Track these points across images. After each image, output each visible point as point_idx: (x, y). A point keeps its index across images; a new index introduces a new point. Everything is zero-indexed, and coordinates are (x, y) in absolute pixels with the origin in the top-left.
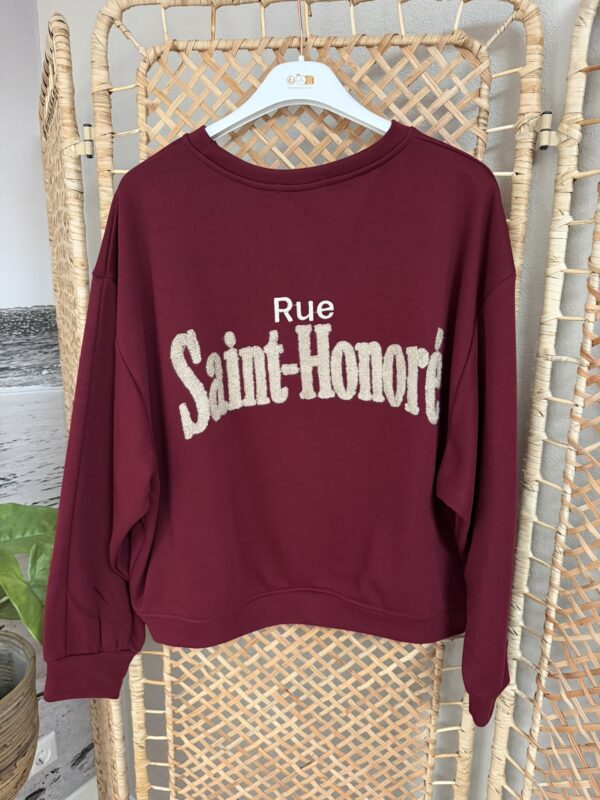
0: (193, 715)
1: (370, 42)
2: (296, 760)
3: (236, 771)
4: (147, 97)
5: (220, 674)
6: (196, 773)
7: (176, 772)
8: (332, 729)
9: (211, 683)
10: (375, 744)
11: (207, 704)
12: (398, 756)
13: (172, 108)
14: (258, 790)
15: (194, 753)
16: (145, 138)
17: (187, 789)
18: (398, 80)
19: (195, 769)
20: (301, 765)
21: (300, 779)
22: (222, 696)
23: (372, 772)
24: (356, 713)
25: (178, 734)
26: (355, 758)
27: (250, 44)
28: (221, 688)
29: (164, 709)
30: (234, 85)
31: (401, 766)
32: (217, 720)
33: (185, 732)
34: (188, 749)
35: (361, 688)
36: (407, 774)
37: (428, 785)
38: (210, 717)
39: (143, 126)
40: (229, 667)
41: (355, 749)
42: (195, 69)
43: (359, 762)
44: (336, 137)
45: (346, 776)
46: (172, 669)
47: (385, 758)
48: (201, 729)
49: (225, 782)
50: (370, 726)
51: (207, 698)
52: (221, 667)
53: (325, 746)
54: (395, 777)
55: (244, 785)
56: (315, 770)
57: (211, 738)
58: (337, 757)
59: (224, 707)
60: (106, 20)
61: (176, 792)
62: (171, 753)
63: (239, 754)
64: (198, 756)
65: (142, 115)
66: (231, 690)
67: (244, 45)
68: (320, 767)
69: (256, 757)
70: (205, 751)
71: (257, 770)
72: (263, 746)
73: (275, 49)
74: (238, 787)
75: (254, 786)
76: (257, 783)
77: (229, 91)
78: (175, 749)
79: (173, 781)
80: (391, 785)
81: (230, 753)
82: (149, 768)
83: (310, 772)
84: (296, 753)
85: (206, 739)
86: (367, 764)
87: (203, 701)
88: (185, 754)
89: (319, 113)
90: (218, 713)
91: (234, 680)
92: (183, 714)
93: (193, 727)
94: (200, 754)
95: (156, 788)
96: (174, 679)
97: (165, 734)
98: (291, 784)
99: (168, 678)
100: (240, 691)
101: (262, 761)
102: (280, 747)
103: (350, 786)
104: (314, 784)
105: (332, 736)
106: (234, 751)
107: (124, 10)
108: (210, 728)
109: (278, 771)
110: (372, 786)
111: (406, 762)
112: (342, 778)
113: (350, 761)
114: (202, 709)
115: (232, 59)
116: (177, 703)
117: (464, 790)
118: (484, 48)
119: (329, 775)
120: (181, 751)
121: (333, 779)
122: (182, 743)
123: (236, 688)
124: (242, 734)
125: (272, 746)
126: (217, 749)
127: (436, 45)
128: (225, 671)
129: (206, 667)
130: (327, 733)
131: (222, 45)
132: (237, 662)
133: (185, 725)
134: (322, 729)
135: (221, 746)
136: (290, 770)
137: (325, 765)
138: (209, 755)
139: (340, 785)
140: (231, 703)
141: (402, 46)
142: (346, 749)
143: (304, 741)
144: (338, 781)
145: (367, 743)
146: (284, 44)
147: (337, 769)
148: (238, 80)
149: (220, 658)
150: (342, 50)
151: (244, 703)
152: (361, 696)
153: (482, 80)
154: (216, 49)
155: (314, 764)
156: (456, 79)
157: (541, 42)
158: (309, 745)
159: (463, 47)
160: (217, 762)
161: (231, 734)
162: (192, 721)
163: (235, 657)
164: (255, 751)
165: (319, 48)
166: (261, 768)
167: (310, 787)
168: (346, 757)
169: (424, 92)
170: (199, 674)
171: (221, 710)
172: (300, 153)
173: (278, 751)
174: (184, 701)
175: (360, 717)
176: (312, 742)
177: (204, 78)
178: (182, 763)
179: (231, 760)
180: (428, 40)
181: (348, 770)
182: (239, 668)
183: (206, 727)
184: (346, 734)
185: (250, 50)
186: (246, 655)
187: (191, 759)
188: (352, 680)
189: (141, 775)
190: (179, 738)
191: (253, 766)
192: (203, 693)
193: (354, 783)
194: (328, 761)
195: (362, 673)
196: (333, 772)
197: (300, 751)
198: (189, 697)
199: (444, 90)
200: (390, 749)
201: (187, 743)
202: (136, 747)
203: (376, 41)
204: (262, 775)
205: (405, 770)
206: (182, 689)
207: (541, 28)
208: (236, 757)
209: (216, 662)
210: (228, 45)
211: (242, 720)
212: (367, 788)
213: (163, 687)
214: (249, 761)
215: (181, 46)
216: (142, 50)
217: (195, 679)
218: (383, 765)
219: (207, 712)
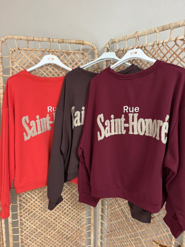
0: (25, 212)
1: (63, 51)
2: (53, 219)
3: (37, 225)
4: (12, 59)
5: (32, 199)
6: (26, 228)
7: (21, 229)
8: (62, 209)
9: (30, 202)
10: (72, 210)
11: (29, 208)
12: (78, 212)
13: (18, 62)
14: (43, 229)
15: (25, 222)
16: (11, 68)
17: (24, 233)
18: (69, 59)
19: (26, 227)
20: (54, 220)
21: (54, 223)
22: (33, 205)
23: (72, 218)
24: (67, 203)
25: (21, 218)
26: (67, 215)
27: (37, 50)
28: (33, 203)
29: (17, 212)
30: (33, 58)
31: (79, 215)
32: (32, 212)
33: (23, 217)
34: (24, 222)
35: (68, 197)
36: (80, 217)
37: (85, 219)
38: (30, 211)
39: (11, 66)
40: (35, 197)
41: (67, 213)
42: (24, 54)
43: (68, 216)
44: (57, 71)
45: (66, 220)
46: (19, 200)
47: (74, 214)
48: (27, 215)
49: (34, 229)
50: (71, 206)
51: (29, 206)
52: (33, 197)
53: (60, 213)
54: (77, 218)
55: (39, 229)
56: (58, 220)
57: (30, 217)
58: (63, 215)
59: (34, 208)
60: (1, 41)
61: (21, 234)
62: (19, 224)
63: (38, 220)
64: (27, 223)
65: (11, 63)
66: (35, 203)
67: (35, 50)
68: (59, 219)
69: (43, 220)
70: (29, 221)
71: (43, 223)
72: (44, 216)
73: (42, 51)
74: (38, 229)
75: (42, 228)
76: (43, 227)
77: (32, 59)
78: (20, 222)
79: (20, 231)
80: (76, 220)
81: (35, 220)
82: (13, 229)
83: (56, 221)
84: (53, 217)
85: (29, 218)
86: (70, 216)
87: (28, 207)
88: (23, 223)
89: (53, 65)
90: (32, 210)
91: (36, 200)
92: (23, 212)
93: (25, 215)
94: (27, 222)
95: (15, 235)
96: (20, 203)
97: (17, 219)
98: (52, 225)
99: (18, 202)
100: (38, 203)
101: (44, 220)
102: (49, 216)
103: (67, 223)
104: (58, 224)
105: (62, 211)
106: (37, 219)
107: (6, 39)
108: (30, 214)
109: (48, 223)
110: (72, 221)
111: (80, 214)
112: (65, 221)
113: (66, 216)
114: (28, 209)
115: (32, 52)
116: (21, 209)
117: (93, 218)
118: (87, 55)
119: (61, 221)
120: (22, 223)
121: (62, 222)
122: (22, 220)
123: (37, 202)
124: (39, 214)
125: (47, 216)
126: (32, 220)
127: (77, 53)
128: (34, 198)
129: (29, 198)
130: (60, 210)
131: (30, 49)
132: (37, 195)
133: (23, 215)
134: (59, 209)
135: (33, 219)
136: (52, 221)
137: (60, 218)
138: (30, 222)
139: (64, 223)
140: (35, 207)
141: (70, 53)
142: (65, 213)
143: (55, 213)
144: (64, 222)
145: (70, 211)
146: (45, 50)
147: (63, 219)
148: (34, 57)
149: (32, 195)
150: (57, 53)
151: (39, 206)
152: (68, 199)
153: (87, 61)
154: (29, 50)
155: (58, 218)
156: (81, 60)
157: (98, 54)
158: (56, 214)
159: (83, 54)
160: (32, 224)
161: (36, 215)
162: (25, 213)
163: (36, 194)
164: (42, 218)
165: (52, 52)
166: (44, 223)
167: (57, 225)
168: (65, 215)
169: (75, 62)
170: (27, 200)
171: (33, 209)
172: (49, 74)
173: (48, 217)
174: (23, 208)
175: (68, 204)
176: (57, 213)
177: (26, 56)
178: (22, 226)
179: (36, 222)
180: (75, 52)
181: (66, 219)
182: (37, 197)
183: (29, 214)
184: (65, 209)
185: (37, 51)
186: (39, 193)
187: (25, 224)
188: (66, 195)
189: (11, 232)
190: (22, 219)
191: (42, 223)
192: (28, 205)
193: (68, 222)
194: (61, 217)
195: (68, 193)
196: (62, 220)
197: (54, 216)
198: (24, 207)
199: (79, 62)
200: (76, 211)
201: (24, 220)
202: (9, 224)
203: (65, 51)
204: (44, 224)
205: (80, 216)
206: (22, 205)
207: (98, 52)
208: (37, 221)
209: (31, 196)
210: (32, 49)
211: (38, 211)
212: (71, 222)
213: (17, 205)
214: (41, 222)
215: (20, 48)
216: (10, 49)
217: (26, 202)
218: (74, 215)
219: (29, 210)
